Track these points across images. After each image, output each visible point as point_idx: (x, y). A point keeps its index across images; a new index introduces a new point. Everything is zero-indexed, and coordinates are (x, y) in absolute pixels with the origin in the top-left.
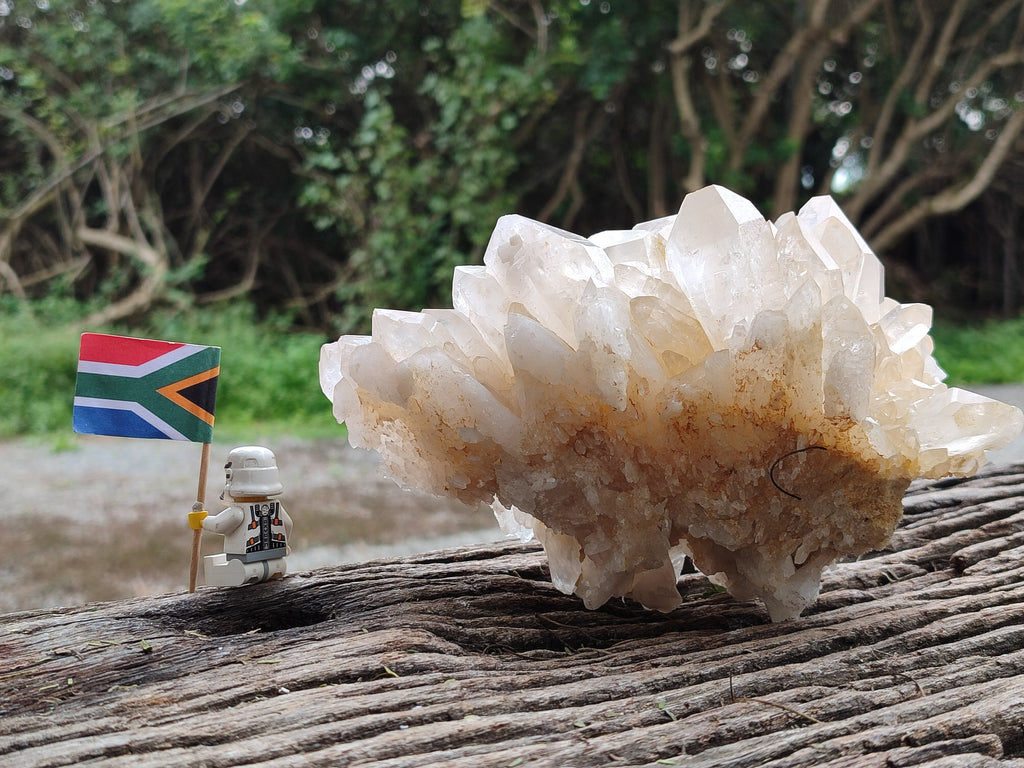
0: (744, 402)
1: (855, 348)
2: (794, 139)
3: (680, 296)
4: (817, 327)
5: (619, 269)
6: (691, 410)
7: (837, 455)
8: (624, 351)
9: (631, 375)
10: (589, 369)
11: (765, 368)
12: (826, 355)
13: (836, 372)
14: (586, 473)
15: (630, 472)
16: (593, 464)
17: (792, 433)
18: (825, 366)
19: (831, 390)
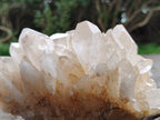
0: (94, 92)
1: (130, 76)
2: (116, 13)
3: (75, 56)
4: (117, 69)
5: (56, 47)
6: (76, 94)
7: (123, 111)
8: (54, 75)
9: (57, 82)
10: (43, 81)
11: (100, 82)
12: (120, 78)
13: (123, 85)
14: (44, 112)
15: (58, 112)
16: (46, 109)
17: (109, 103)
18: (119, 82)
19: (121, 91)
